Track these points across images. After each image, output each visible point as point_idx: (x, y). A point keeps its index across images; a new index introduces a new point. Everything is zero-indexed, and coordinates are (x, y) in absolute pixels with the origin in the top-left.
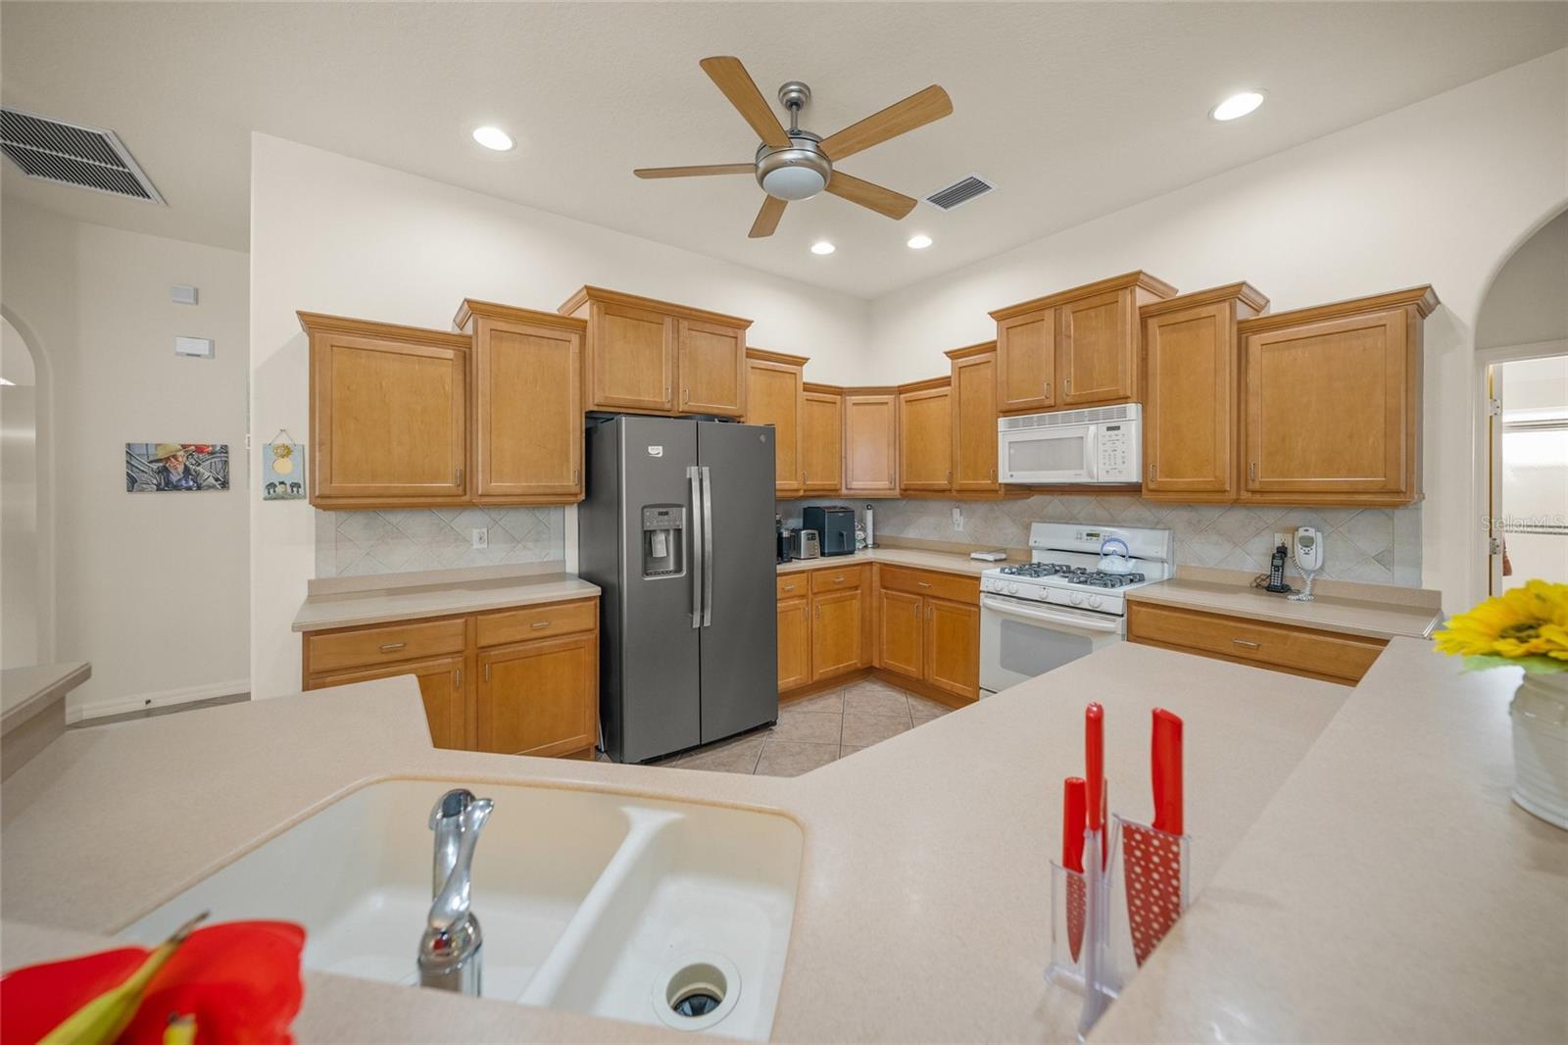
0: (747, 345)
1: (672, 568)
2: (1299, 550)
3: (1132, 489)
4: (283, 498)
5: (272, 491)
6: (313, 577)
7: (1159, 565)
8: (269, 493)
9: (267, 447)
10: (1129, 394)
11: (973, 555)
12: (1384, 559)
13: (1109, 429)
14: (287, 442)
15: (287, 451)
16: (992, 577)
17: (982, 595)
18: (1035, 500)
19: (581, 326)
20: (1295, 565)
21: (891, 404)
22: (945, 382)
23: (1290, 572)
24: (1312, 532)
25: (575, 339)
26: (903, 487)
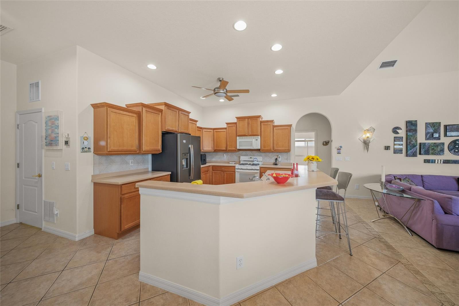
0: (190, 118)
1: (185, 167)
2: (279, 158)
3: (259, 150)
4: (86, 152)
5: (83, 150)
6: (93, 174)
7: (261, 162)
8: (83, 151)
9: (81, 137)
10: (259, 134)
11: (230, 163)
12: (287, 159)
13: (256, 140)
14: (87, 136)
15: (86, 139)
16: (237, 166)
17: (236, 169)
18: (240, 152)
19: (161, 111)
20: (278, 161)
21: (212, 132)
22: (226, 129)
23: (277, 162)
24: (280, 156)
25: (160, 114)
26: (215, 149)
